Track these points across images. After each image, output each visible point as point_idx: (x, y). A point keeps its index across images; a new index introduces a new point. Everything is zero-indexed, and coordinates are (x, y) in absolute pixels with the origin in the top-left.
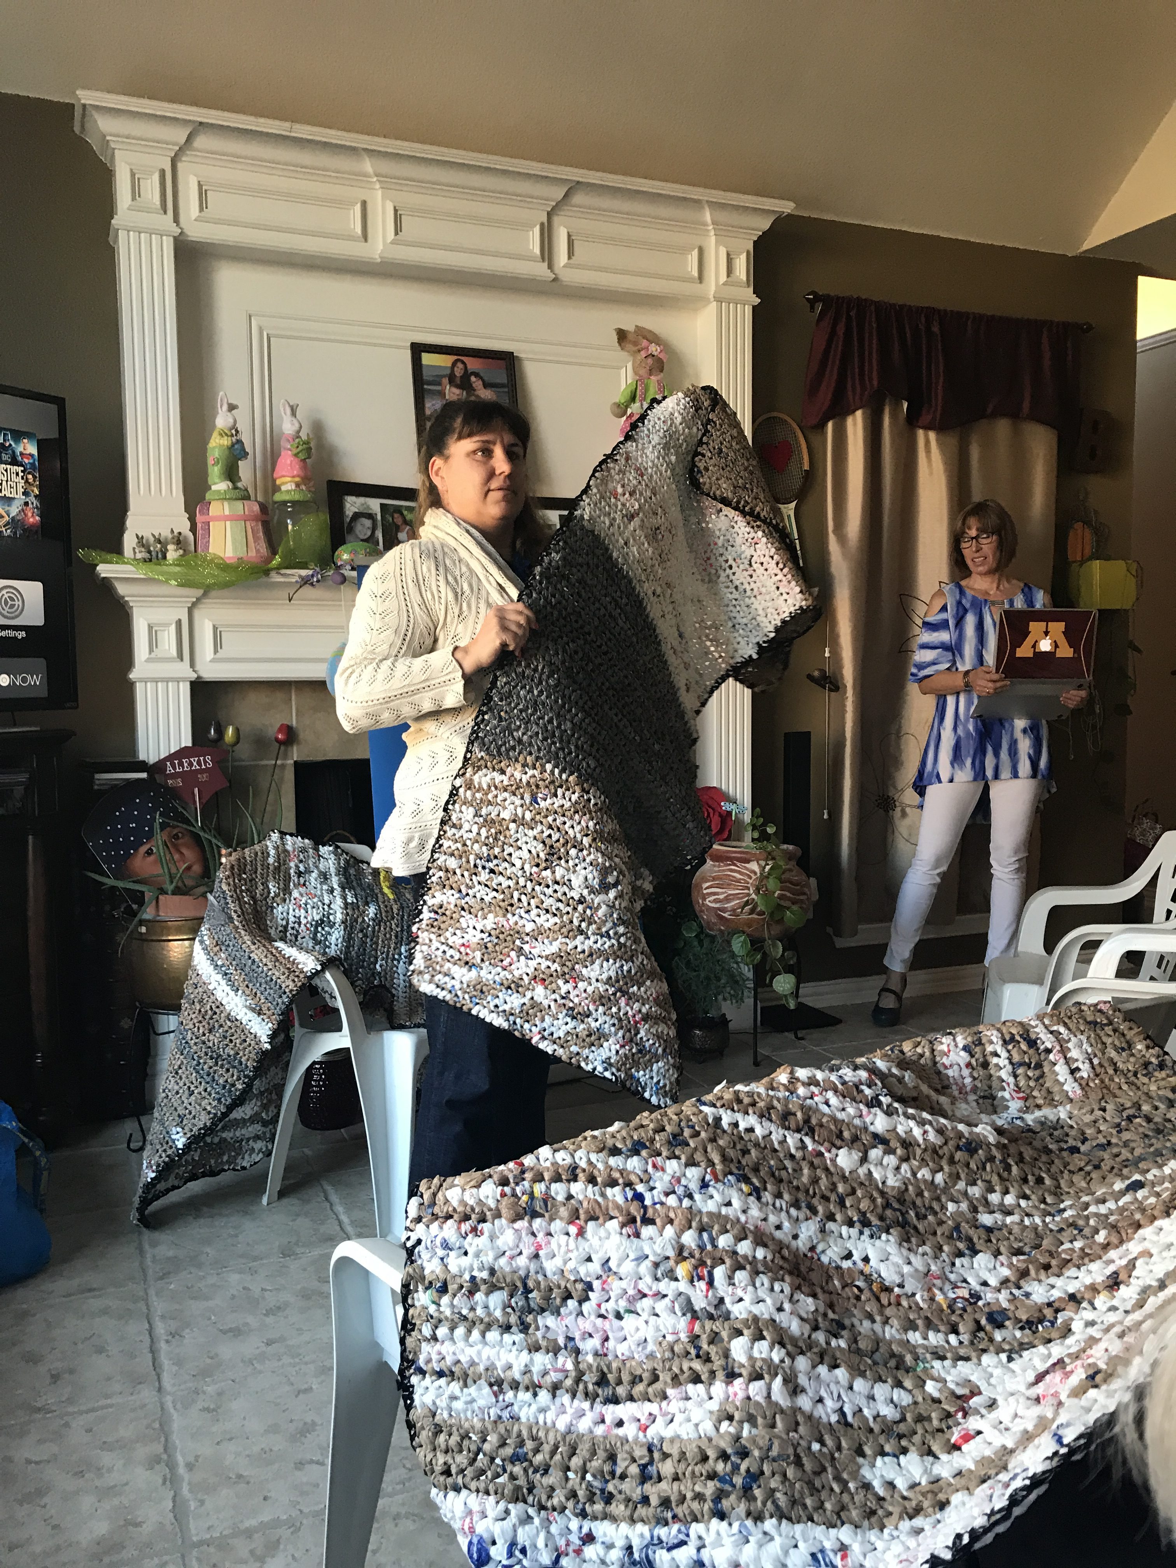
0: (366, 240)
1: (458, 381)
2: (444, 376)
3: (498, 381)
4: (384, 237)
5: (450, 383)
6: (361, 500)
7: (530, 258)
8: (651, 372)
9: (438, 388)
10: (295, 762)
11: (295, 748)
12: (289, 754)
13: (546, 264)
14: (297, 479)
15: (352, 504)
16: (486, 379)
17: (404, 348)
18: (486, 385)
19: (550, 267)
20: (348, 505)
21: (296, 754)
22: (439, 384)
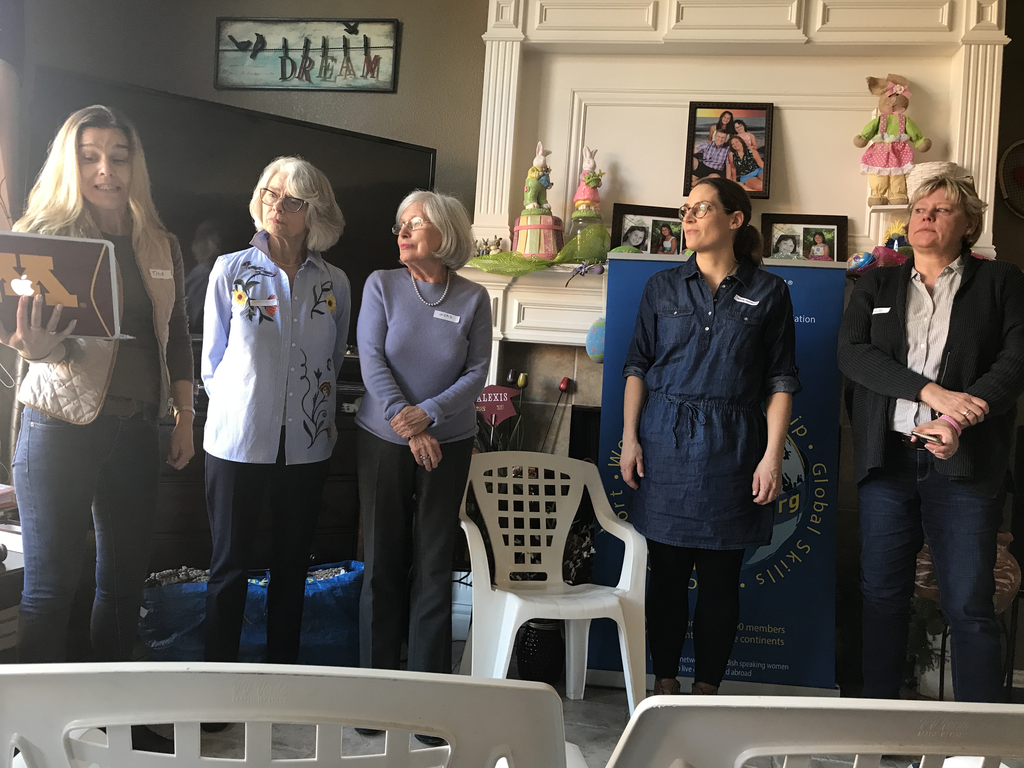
0: (656, 30)
1: (724, 127)
2: (713, 124)
3: (759, 125)
4: (669, 25)
5: (717, 129)
6: (638, 217)
7: (788, 27)
8: (894, 108)
9: (707, 133)
10: (573, 406)
11: (574, 396)
12: (569, 400)
13: (801, 31)
14: (587, 202)
15: (630, 221)
16: (747, 124)
17: (684, 106)
18: (747, 129)
19: (806, 32)
20: (627, 221)
21: (575, 400)
22: (709, 130)
